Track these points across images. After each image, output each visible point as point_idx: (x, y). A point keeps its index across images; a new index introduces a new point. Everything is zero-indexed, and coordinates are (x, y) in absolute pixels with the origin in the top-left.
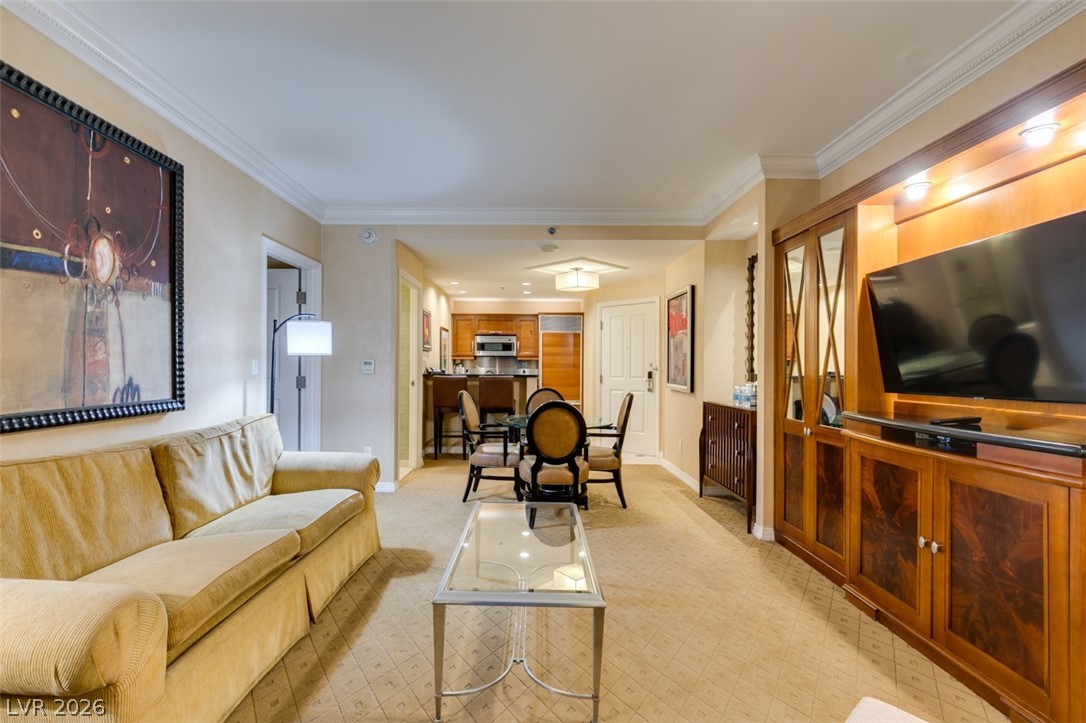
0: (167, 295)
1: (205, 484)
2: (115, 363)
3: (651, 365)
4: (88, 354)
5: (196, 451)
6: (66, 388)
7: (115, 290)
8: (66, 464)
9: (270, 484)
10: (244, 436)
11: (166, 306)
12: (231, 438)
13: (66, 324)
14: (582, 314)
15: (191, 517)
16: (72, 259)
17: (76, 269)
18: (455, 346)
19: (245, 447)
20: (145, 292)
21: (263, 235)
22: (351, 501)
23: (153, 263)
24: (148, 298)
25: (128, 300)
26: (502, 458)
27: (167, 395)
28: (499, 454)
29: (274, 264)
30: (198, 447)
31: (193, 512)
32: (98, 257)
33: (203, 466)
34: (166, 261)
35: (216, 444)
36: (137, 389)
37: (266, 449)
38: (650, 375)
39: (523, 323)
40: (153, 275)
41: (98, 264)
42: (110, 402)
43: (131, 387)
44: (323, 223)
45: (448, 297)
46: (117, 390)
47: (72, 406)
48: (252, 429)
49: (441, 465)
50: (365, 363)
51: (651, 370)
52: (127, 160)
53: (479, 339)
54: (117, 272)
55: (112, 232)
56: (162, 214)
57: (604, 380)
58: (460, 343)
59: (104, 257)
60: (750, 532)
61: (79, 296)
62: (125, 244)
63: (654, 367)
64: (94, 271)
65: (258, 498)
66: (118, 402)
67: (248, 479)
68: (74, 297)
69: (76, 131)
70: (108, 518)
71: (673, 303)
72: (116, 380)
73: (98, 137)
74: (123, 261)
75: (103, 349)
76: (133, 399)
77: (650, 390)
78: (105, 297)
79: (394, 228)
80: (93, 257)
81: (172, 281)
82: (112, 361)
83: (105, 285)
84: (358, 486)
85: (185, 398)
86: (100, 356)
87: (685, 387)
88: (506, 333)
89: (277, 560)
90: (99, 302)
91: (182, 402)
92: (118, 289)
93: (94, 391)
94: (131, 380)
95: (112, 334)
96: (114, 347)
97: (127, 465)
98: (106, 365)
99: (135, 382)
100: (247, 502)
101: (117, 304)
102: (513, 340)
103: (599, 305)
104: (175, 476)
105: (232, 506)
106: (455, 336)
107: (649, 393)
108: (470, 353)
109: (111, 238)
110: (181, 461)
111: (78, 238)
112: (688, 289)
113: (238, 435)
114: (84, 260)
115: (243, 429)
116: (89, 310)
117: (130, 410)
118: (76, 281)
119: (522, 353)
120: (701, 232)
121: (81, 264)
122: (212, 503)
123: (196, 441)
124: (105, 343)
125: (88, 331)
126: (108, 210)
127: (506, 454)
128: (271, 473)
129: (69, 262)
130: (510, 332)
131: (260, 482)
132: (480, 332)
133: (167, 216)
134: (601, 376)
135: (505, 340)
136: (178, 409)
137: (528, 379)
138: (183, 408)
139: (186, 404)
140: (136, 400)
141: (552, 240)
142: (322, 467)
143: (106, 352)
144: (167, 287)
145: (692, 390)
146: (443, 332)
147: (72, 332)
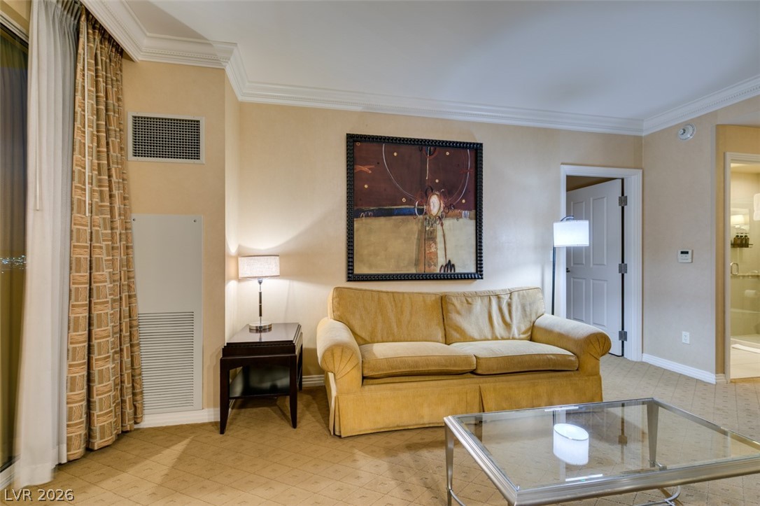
0: (473, 216)
1: (470, 321)
2: (441, 253)
4: (427, 249)
6: (417, 264)
7: (440, 218)
10: (510, 298)
11: (473, 223)
13: (416, 236)
16: (419, 207)
17: (421, 212)
19: (509, 305)
20: (458, 217)
21: (563, 163)
23: (464, 201)
24: (460, 220)
25: (448, 223)
27: (472, 270)
32: (432, 204)
34: (472, 198)
35: (486, 300)
36: (453, 266)
37: (528, 309)
40: (465, 207)
41: (432, 207)
42: (438, 272)
43: (450, 265)
44: (644, 134)
46: (442, 266)
47: (419, 272)
48: (519, 295)
52: (448, 153)
54: (442, 209)
55: (439, 191)
56: (469, 176)
59: (435, 204)
61: (422, 223)
62: (443, 196)
64: (430, 211)
66: (442, 272)
67: (507, 325)
68: (420, 224)
69: (421, 150)
72: (442, 261)
73: (432, 148)
74: (445, 204)
75: (434, 246)
76: (451, 271)
78: (435, 222)
80: (429, 205)
81: (476, 209)
82: (439, 252)
83: (435, 216)
85: (484, 273)
86: (433, 250)
90: (432, 225)
91: (482, 275)
92: (442, 217)
93: (430, 266)
94: (450, 261)
95: (439, 239)
96: (440, 245)
98: (436, 254)
99: (452, 263)
101: (442, 225)
104: (447, 311)
109: (438, 194)
110: (453, 305)
111: (422, 198)
113: (506, 297)
114: (425, 207)
115: (511, 294)
116: (427, 229)
117: (449, 274)
118: (421, 216)
121: (423, 209)
122: (473, 332)
123: (470, 296)
124: (436, 243)
125: (428, 237)
126: (437, 181)
128: (529, 325)
129: (418, 209)
131: (519, 329)
133: (473, 175)
136: (479, 278)
138: (482, 278)
139: (484, 276)
140: (453, 271)
143: (436, 248)
144: (473, 212)
147: (419, 239)
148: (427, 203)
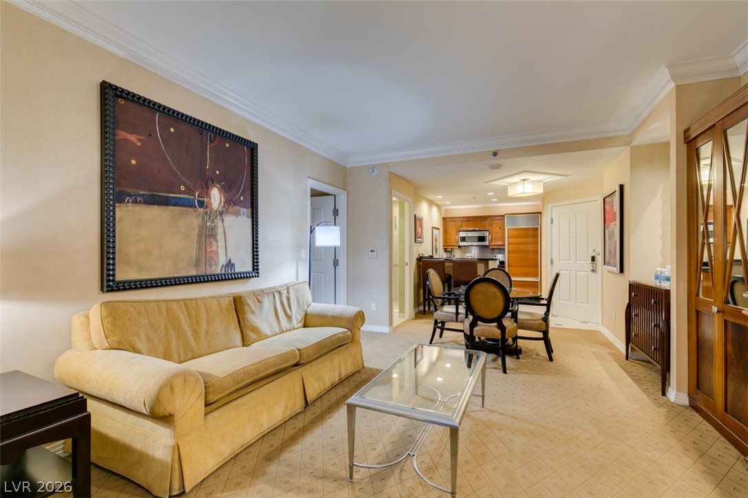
0: (250, 215)
1: (262, 319)
2: (221, 252)
3: (594, 251)
4: (208, 247)
5: (257, 299)
6: (197, 264)
7: (221, 214)
8: (188, 302)
9: (303, 321)
10: (288, 293)
11: (250, 220)
12: (280, 293)
13: (196, 232)
14: (540, 213)
15: (253, 335)
16: (200, 199)
17: (201, 204)
18: (445, 239)
19: (288, 299)
20: (237, 214)
21: (308, 177)
22: (340, 335)
23: (242, 198)
24: (239, 217)
25: (228, 219)
26: (455, 316)
27: (250, 269)
28: (453, 313)
29: (315, 194)
30: (259, 298)
31: (254, 333)
32: (212, 197)
33: (261, 309)
34: (249, 196)
35: (271, 296)
36: (233, 265)
37: (301, 301)
38: (593, 259)
39: (493, 222)
40: (242, 204)
41: (213, 200)
42: (219, 272)
43: (230, 264)
44: (348, 166)
45: (439, 207)
46: (223, 266)
47: (199, 274)
48: (293, 289)
49: (426, 318)
50: (372, 251)
51: (594, 255)
52: (227, 145)
53: (462, 234)
54: (222, 204)
55: (219, 183)
56: (246, 172)
57: (554, 263)
58: (448, 237)
59: (216, 197)
60: (664, 394)
61: (203, 217)
62: (226, 189)
63: (597, 252)
64: (211, 204)
65: (294, 329)
66: (223, 272)
67: (289, 317)
68: (201, 218)
69: (201, 134)
70: (207, 332)
71: (607, 200)
72: (222, 261)
73: (212, 135)
74: (226, 198)
75: (215, 244)
76: (231, 270)
77: (593, 271)
78: (216, 218)
79: (387, 164)
80: (210, 197)
81: (252, 207)
82: (219, 250)
83: (216, 211)
84: (348, 327)
85: (260, 271)
86: (214, 248)
87: (615, 269)
88: (481, 229)
89: (281, 365)
90: (213, 220)
91: (258, 273)
92: (223, 213)
93: (211, 266)
94: (230, 260)
95: (220, 236)
96: (221, 243)
97: (219, 305)
98: (217, 253)
99: (232, 262)
100: (287, 331)
101: (223, 221)
102: (486, 234)
103: (550, 206)
104: (244, 313)
105: (278, 332)
106: (446, 232)
107: (592, 273)
108: (456, 244)
109: (219, 187)
110: (248, 305)
111: (203, 188)
112: (617, 189)
113: (284, 293)
114: (206, 199)
115: (288, 288)
116: (208, 224)
117: (229, 276)
118: (202, 209)
119: (493, 244)
120: (627, 140)
121: (204, 201)
122: (265, 329)
123: (259, 296)
124: (217, 241)
125: (208, 235)
126: (218, 172)
127: (457, 313)
128: (303, 314)
129: (198, 201)
130: (483, 229)
131: (297, 319)
132: (462, 229)
133: (249, 172)
134: (552, 260)
135: (481, 234)
136: (256, 276)
137: (490, 262)
138: (258, 276)
139: (260, 274)
140: (233, 271)
141: (496, 161)
142: (329, 314)
143: (217, 246)
144: (250, 210)
145: (622, 270)
146: (434, 230)
147: (199, 236)
148: (208, 195)
